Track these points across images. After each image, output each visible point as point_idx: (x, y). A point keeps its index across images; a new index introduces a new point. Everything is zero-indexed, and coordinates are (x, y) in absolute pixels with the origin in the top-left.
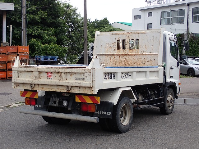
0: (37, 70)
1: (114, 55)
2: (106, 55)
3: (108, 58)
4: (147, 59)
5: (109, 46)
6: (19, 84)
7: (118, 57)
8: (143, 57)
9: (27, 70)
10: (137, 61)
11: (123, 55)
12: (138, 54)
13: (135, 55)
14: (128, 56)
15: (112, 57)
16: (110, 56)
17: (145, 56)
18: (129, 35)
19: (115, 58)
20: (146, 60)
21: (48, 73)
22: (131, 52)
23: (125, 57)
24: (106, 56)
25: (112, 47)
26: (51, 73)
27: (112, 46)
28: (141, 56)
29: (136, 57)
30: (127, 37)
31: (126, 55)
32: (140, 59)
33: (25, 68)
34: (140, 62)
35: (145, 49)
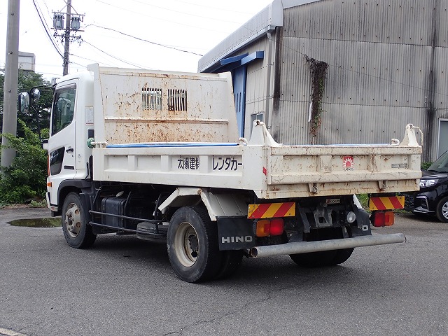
0: (330, 153)
1: (138, 121)
2: (117, 121)
3: (122, 128)
4: (203, 131)
5: (124, 101)
7: (144, 126)
8: (195, 127)
10: (184, 135)
11: (157, 122)
12: (187, 121)
13: (180, 122)
14: (166, 124)
15: (132, 127)
16: (128, 124)
17: (197, 126)
18: (167, 80)
19: (139, 129)
20: (202, 134)
22: (171, 115)
23: (160, 126)
24: (119, 124)
25: (132, 104)
26: (352, 157)
27: (130, 101)
28: (191, 125)
29: (182, 127)
30: (163, 84)
31: (163, 121)
32: (190, 132)
34: (189, 137)
35: (197, 111)
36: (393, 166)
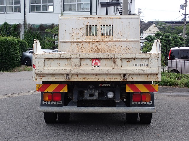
0: (78, 57)
1: (82, 42)
2: (71, 42)
3: (74, 45)
4: (123, 46)
5: (75, 32)
6: (43, 75)
7: (87, 44)
8: (118, 44)
9: (61, 57)
10: (111, 48)
11: (94, 41)
12: (112, 41)
13: (108, 42)
14: (100, 43)
15: (80, 45)
16: (77, 43)
17: (120, 44)
18: (100, 20)
19: (84, 46)
20: (122, 48)
21: (93, 59)
22: (103, 38)
23: (96, 44)
24: (72, 43)
25: (80, 34)
26: (99, 59)
27: (79, 32)
28: (115, 43)
29: (110, 44)
30: (98, 23)
31: (98, 42)
32: (115, 47)
33: (59, 55)
34: (114, 50)
35: (119, 35)
36: (135, 65)
